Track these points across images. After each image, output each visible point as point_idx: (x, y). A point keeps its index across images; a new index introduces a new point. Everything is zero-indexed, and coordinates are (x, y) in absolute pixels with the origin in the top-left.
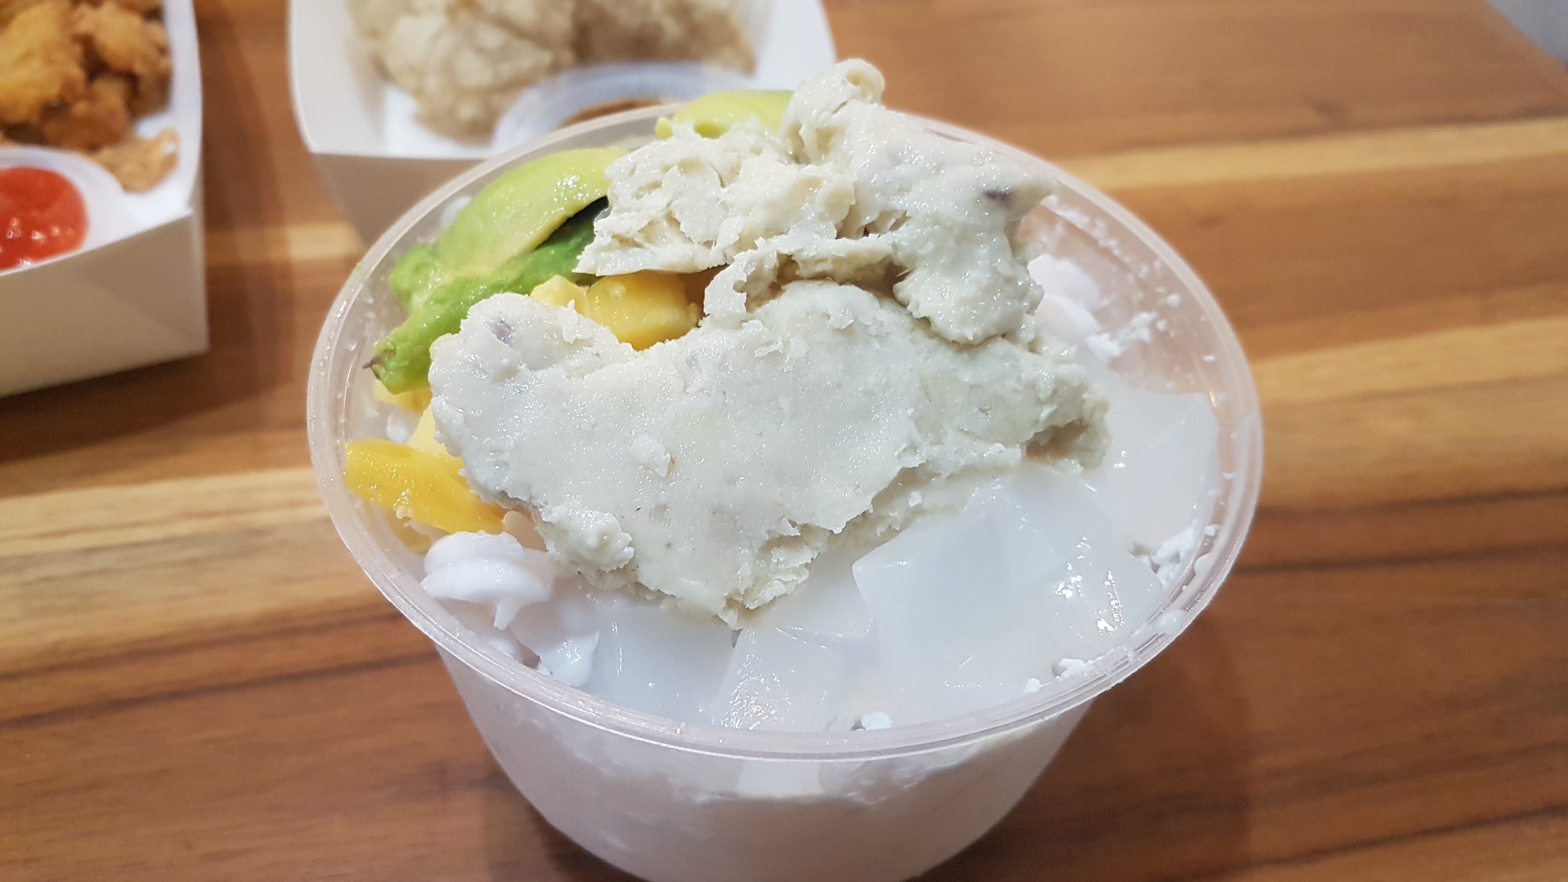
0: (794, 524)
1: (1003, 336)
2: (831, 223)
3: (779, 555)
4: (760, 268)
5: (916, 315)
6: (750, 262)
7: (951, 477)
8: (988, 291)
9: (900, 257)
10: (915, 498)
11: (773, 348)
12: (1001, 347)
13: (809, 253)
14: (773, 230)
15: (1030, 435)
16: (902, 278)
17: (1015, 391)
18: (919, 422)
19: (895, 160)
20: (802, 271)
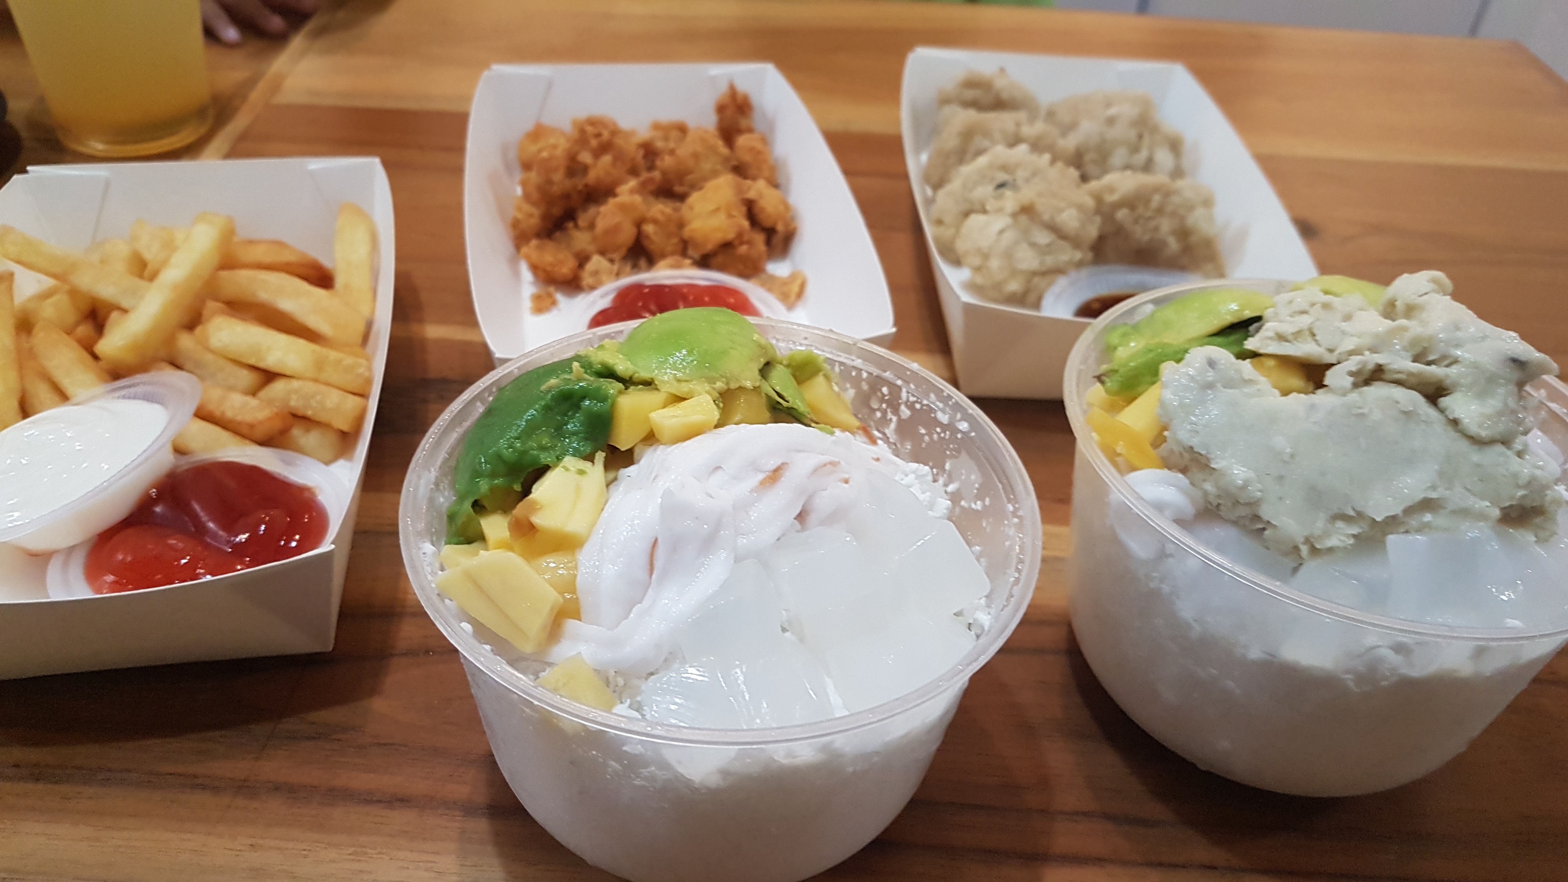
0: (1354, 509)
1: (1503, 443)
2: (1409, 354)
3: (1340, 524)
4: (1364, 367)
5: (1451, 418)
6: (1359, 363)
7: (1454, 512)
8: (1500, 414)
9: (1448, 382)
10: (1428, 517)
11: (1361, 411)
12: (1500, 448)
13: (1395, 366)
14: (1373, 350)
15: (1507, 504)
16: (1445, 396)
17: (1504, 476)
18: (1441, 474)
19: (1457, 328)
20: (1387, 376)
